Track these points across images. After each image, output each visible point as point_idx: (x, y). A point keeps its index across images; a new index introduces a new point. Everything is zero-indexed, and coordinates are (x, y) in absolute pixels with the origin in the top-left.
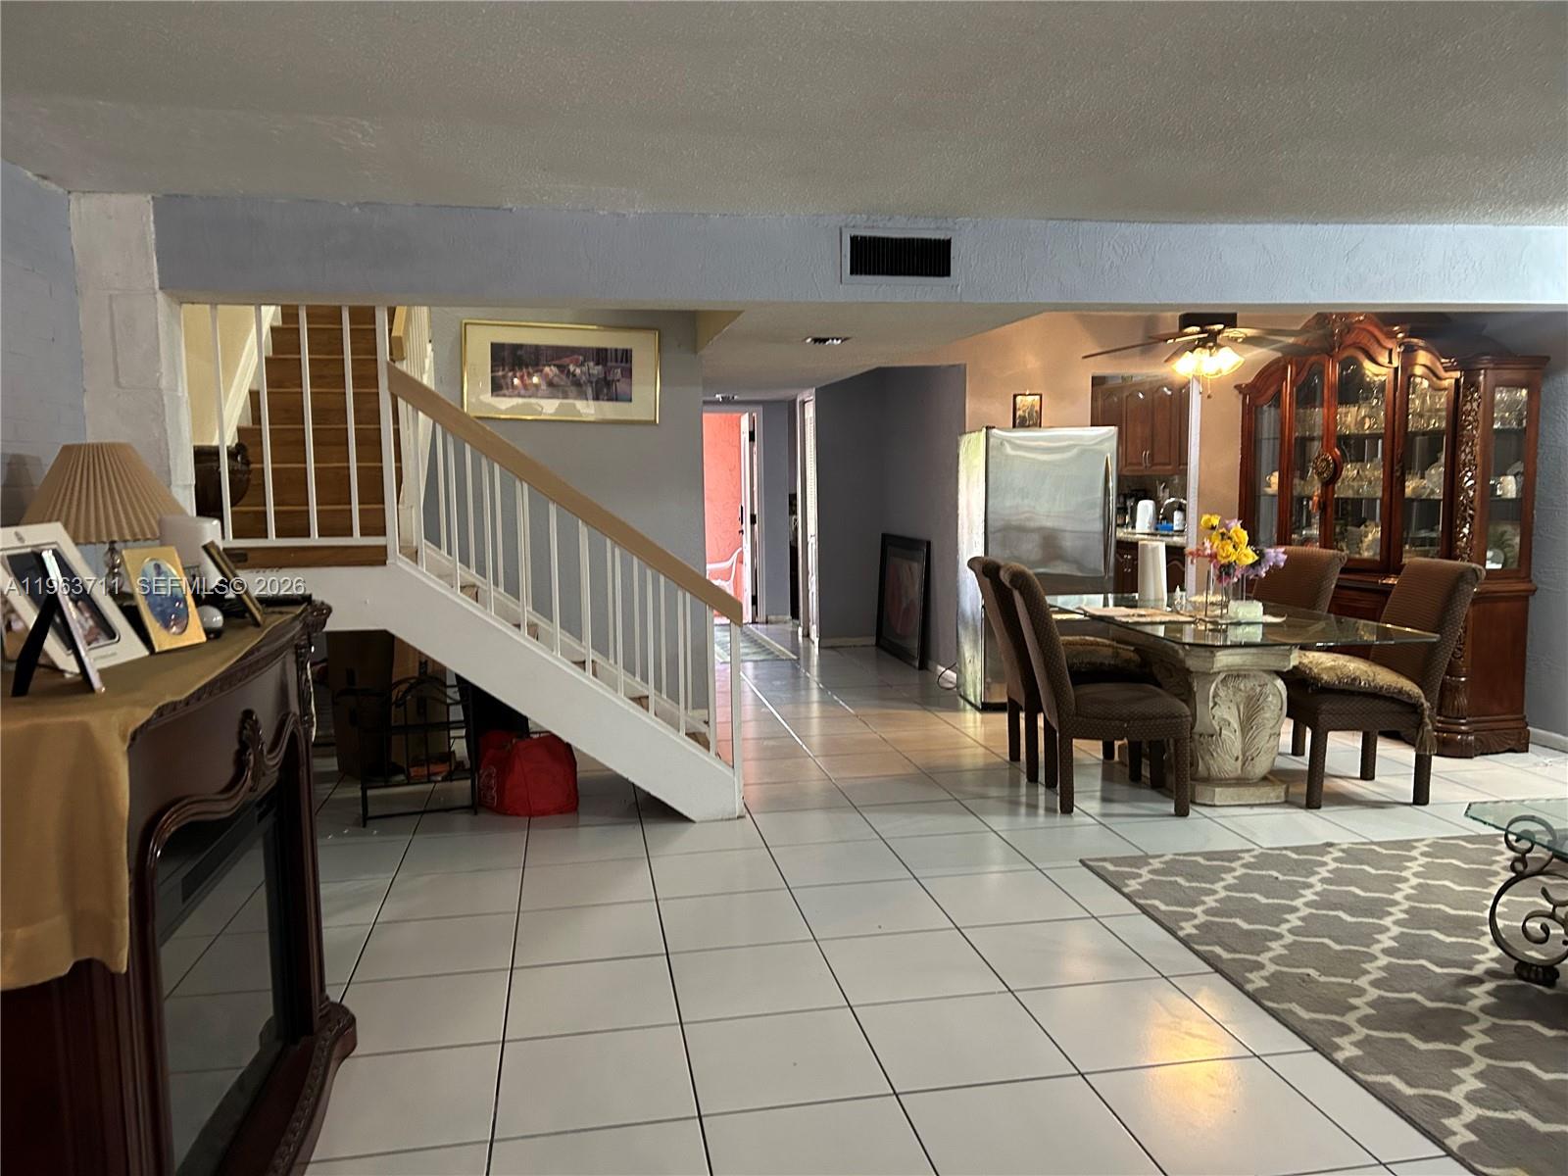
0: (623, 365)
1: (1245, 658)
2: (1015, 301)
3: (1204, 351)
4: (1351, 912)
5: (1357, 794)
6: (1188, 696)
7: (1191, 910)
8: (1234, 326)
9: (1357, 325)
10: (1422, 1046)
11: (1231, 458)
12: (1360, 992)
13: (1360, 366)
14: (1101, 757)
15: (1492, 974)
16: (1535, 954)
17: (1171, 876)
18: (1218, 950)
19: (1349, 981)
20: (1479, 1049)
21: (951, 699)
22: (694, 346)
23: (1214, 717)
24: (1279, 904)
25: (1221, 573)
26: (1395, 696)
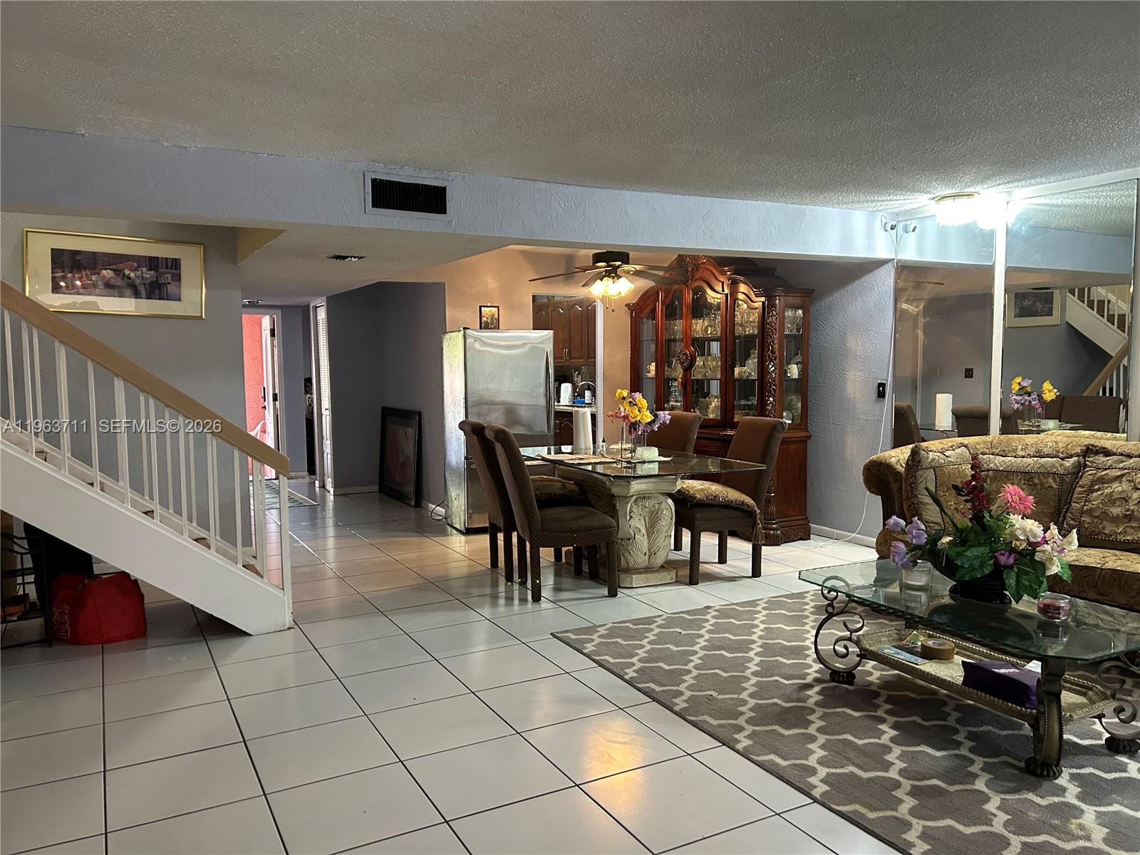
0: (173, 271)
1: (648, 485)
2: (493, 235)
3: (609, 279)
4: (729, 650)
5: (717, 573)
6: (614, 513)
7: (630, 660)
8: (628, 263)
9: (702, 266)
10: (787, 733)
11: (625, 354)
12: (744, 702)
13: (705, 292)
14: (553, 560)
15: (817, 681)
16: (839, 665)
17: (613, 638)
18: (652, 686)
19: (736, 696)
20: (820, 730)
21: (441, 527)
22: (234, 259)
23: (630, 526)
24: (685, 650)
25: (630, 428)
26: (740, 506)
